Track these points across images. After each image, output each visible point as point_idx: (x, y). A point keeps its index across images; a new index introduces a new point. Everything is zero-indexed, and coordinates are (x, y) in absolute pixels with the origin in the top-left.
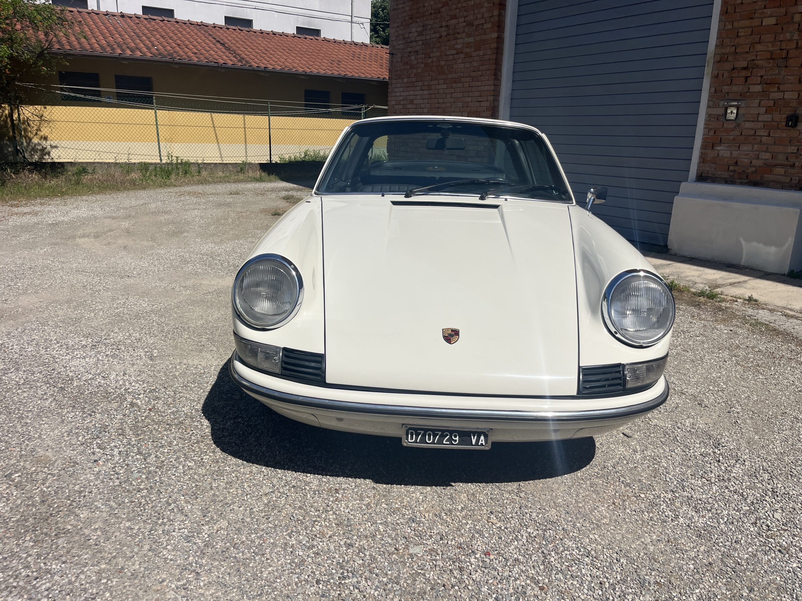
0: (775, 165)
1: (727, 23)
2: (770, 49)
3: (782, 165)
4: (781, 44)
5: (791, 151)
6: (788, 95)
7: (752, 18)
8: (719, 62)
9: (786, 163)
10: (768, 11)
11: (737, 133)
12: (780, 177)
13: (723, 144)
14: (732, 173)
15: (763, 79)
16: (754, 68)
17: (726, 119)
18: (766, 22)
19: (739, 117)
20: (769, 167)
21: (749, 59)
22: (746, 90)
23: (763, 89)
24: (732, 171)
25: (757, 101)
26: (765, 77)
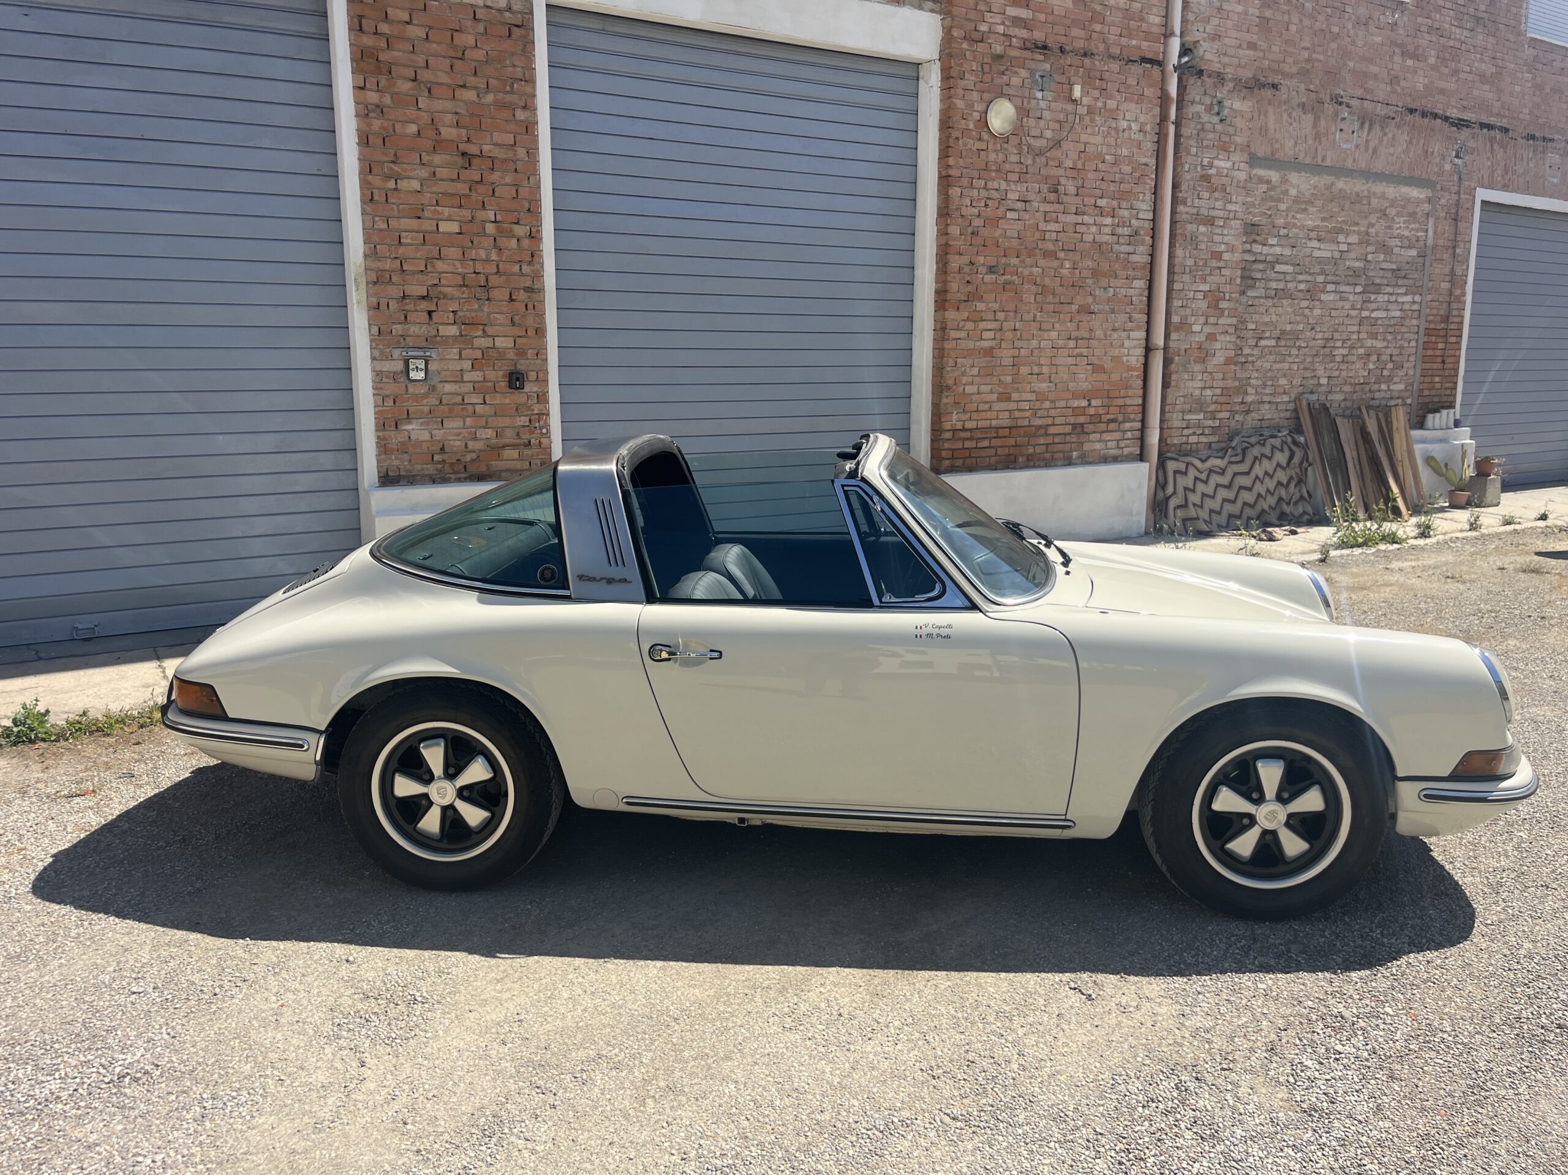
0: (504, 447)
1: (377, 219)
2: (460, 270)
3: (514, 446)
4: (474, 264)
5: (520, 424)
6: (500, 342)
7: (419, 218)
8: (375, 283)
9: (518, 441)
10: (446, 211)
11: (433, 400)
12: (515, 462)
13: (414, 421)
14: (440, 466)
15: (457, 317)
16: (439, 299)
17: (409, 379)
18: (444, 227)
19: (429, 376)
20: (495, 450)
21: (430, 283)
22: (434, 332)
23: (461, 332)
24: (439, 462)
25: (455, 351)
26: (460, 314)
